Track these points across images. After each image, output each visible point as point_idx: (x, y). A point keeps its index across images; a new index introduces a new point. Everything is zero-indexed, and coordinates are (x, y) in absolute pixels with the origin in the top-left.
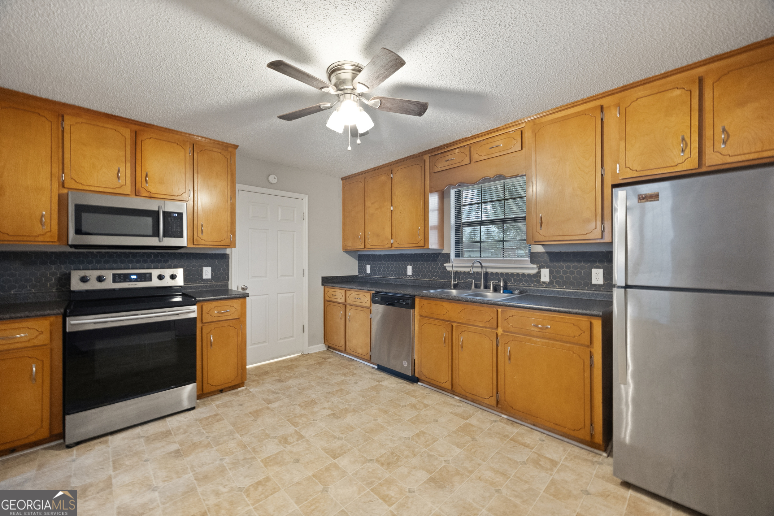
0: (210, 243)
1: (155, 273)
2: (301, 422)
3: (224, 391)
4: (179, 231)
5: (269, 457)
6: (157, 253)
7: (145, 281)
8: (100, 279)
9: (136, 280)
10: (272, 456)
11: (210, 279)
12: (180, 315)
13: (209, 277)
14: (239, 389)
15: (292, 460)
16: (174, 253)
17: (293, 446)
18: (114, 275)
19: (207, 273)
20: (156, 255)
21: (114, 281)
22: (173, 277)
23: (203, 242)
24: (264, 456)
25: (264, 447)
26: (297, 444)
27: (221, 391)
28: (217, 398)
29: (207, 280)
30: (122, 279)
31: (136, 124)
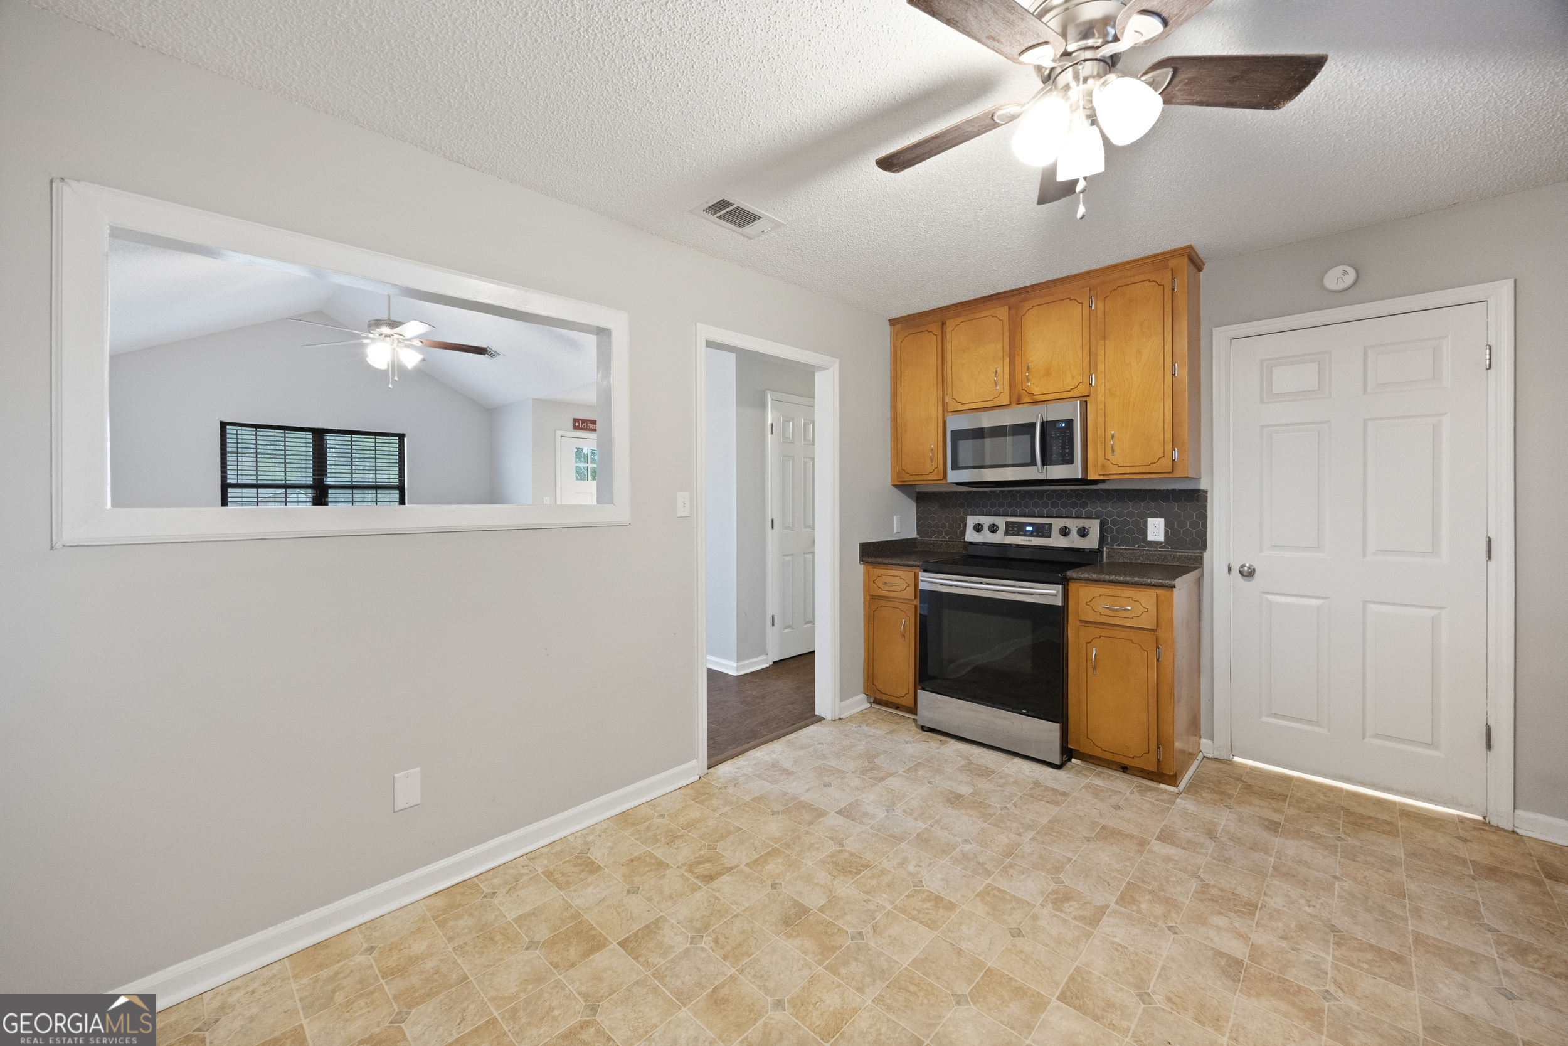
0: (1129, 470)
1: (1057, 523)
2: (1143, 906)
3: (1129, 771)
4: (1067, 453)
5: (1000, 890)
6: (1071, 490)
7: (1043, 536)
8: (993, 529)
9: (1031, 534)
10: (1008, 893)
11: (1161, 542)
12: (1034, 596)
13: (1161, 537)
14: (1162, 786)
15: (1014, 926)
16: (1096, 491)
17: (1055, 915)
18: (1007, 523)
19: (1156, 529)
20: (1070, 494)
21: (1006, 534)
22: (1083, 533)
23: (1114, 470)
24: (1003, 884)
25: (1022, 877)
26: (1065, 920)
27: (1124, 769)
28: (1112, 776)
29: (1157, 543)
30: (1015, 531)
31: (1015, 295)
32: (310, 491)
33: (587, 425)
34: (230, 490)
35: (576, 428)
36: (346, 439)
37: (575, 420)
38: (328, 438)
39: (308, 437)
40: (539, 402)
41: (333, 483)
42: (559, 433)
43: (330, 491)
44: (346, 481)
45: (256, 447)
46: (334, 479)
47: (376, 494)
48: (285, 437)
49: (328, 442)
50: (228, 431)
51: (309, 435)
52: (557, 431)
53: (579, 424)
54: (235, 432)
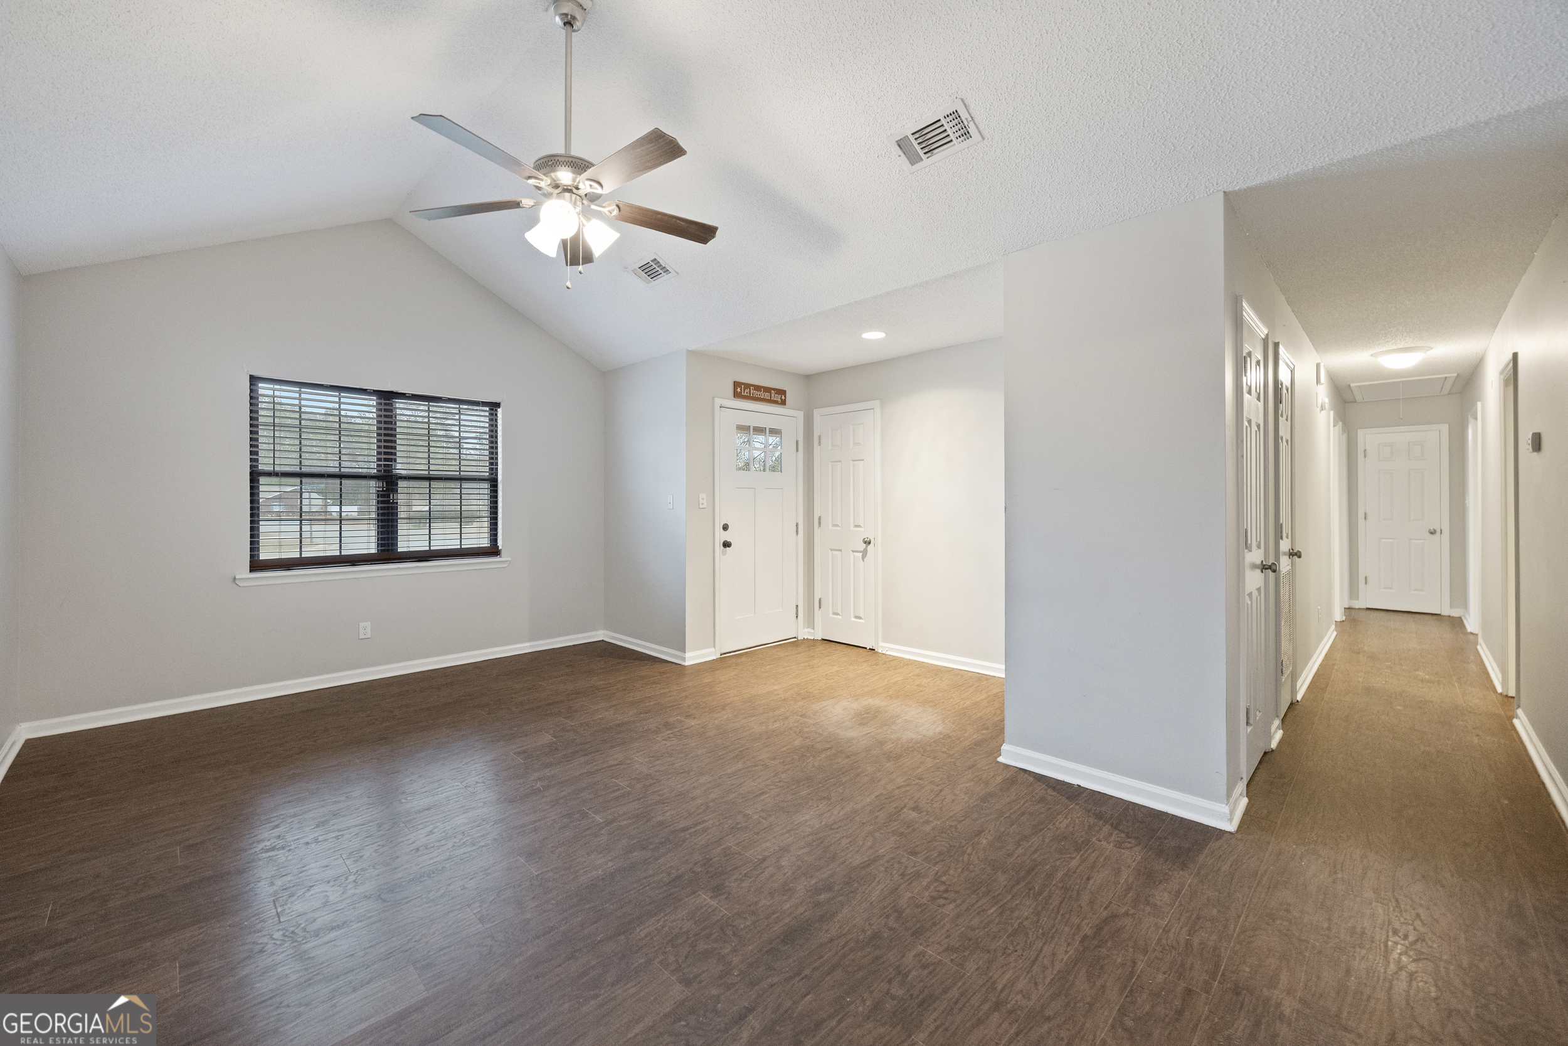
32: (373, 483)
33: (750, 391)
34: (262, 480)
35: (737, 395)
36: (422, 408)
37: (736, 384)
38: (397, 405)
39: (371, 403)
40: (693, 355)
41: (403, 472)
42: (718, 402)
43: (401, 484)
44: (421, 469)
45: (300, 416)
46: (405, 466)
47: (461, 488)
48: (340, 403)
49: (398, 412)
50: (261, 391)
51: (373, 401)
52: (716, 399)
53: (741, 390)
54: (271, 393)
